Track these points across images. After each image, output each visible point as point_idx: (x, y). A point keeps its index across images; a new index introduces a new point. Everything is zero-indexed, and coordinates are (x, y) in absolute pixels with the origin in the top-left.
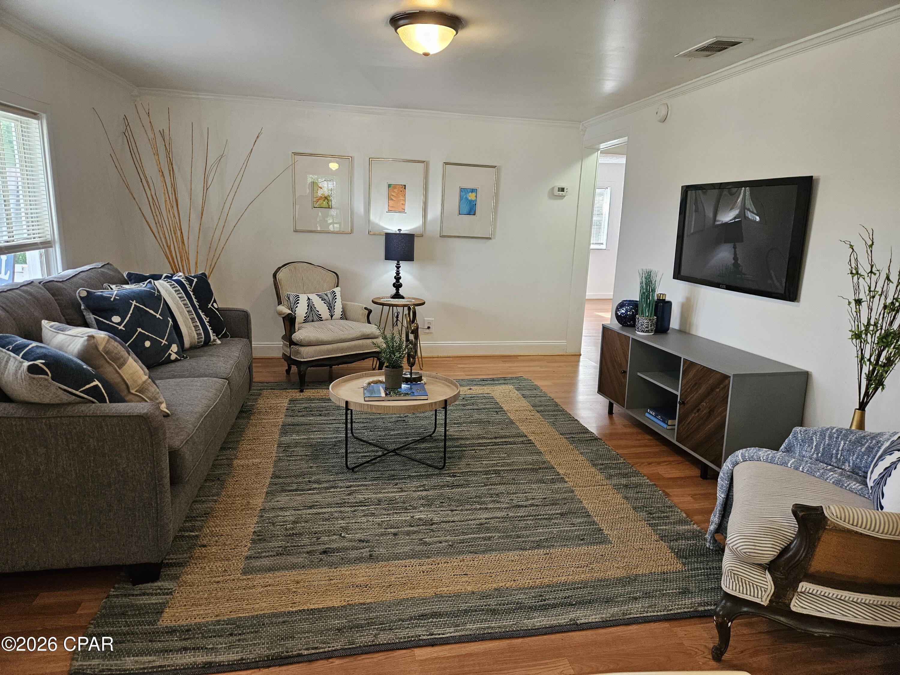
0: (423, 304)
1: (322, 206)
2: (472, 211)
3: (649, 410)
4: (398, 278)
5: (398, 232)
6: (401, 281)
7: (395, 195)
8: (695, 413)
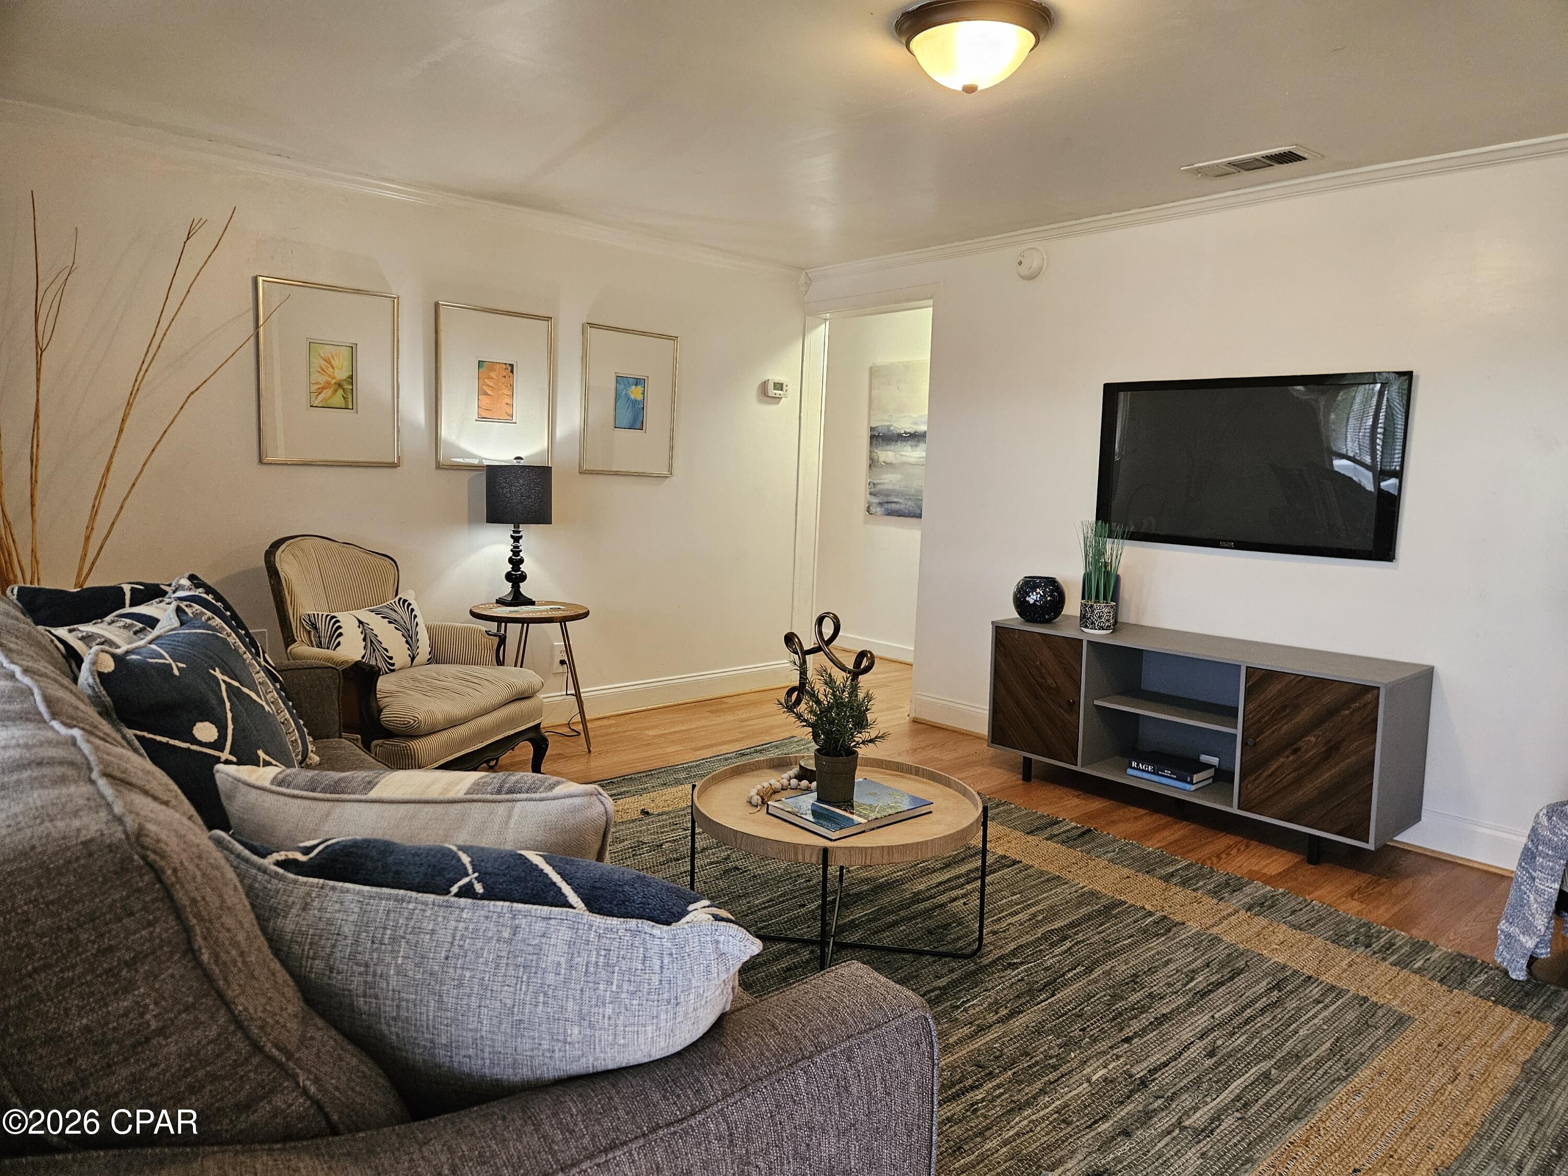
0: (586, 614)
1: (330, 403)
2: (637, 422)
3: (1134, 764)
4: (516, 562)
5: (515, 463)
6: (523, 567)
7: (491, 384)
8: (1288, 757)
